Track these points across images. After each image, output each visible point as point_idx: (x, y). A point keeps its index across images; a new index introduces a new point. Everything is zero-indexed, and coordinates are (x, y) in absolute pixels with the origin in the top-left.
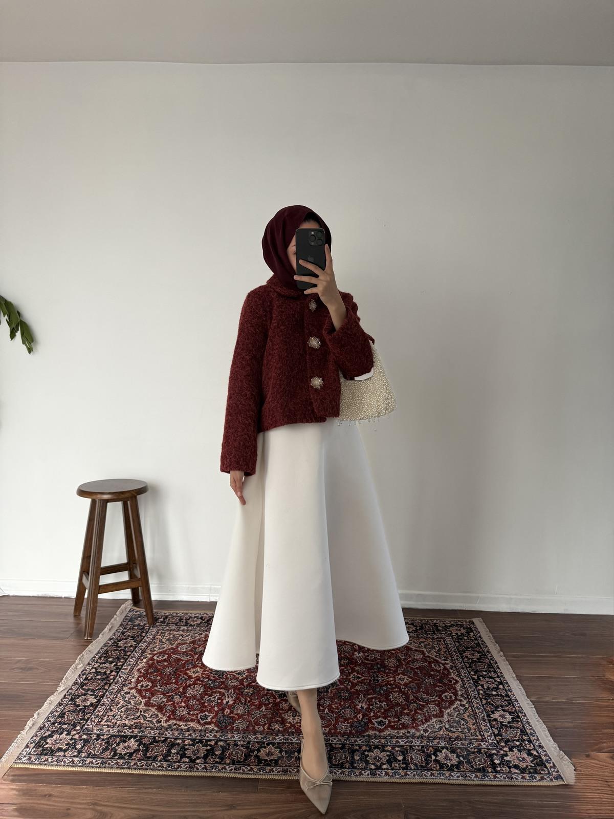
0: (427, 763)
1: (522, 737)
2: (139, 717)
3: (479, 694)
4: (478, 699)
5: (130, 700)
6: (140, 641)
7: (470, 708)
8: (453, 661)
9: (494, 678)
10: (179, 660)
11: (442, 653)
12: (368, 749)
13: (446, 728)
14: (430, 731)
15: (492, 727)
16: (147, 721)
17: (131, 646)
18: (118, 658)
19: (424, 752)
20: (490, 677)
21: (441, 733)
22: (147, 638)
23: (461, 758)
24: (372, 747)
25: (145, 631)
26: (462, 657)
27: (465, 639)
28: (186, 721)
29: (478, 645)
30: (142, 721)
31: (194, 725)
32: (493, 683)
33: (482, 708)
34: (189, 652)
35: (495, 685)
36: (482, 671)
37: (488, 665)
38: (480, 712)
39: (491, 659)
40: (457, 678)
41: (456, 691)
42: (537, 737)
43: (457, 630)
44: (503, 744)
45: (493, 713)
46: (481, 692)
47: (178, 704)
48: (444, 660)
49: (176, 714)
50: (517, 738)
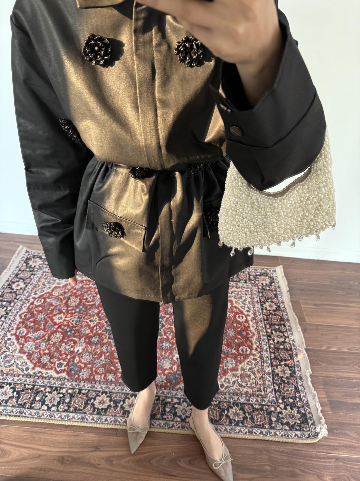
0: (220, 419)
1: (295, 394)
2: (13, 364)
3: (270, 347)
4: (269, 353)
5: (10, 347)
6: (29, 283)
7: (260, 362)
8: (254, 313)
9: (283, 332)
10: (51, 305)
11: (247, 304)
12: (178, 401)
13: (238, 382)
14: (226, 385)
15: (274, 383)
16: (19, 368)
17: (21, 289)
18: (10, 302)
19: (219, 408)
20: (281, 332)
21: (235, 387)
22: (34, 280)
23: (247, 414)
24: (182, 400)
25: (34, 273)
26: (262, 309)
27: (266, 290)
28: (46, 369)
29: (276, 296)
30: (15, 368)
31: (52, 373)
32: (282, 337)
33: (269, 362)
34: (61, 297)
35: (282, 340)
36: (275, 324)
37: (281, 318)
38: (267, 366)
39: (283, 311)
40: (254, 332)
41: (252, 344)
42: (306, 394)
43: (263, 279)
44: (280, 401)
45: (277, 368)
46: (272, 346)
47: (43, 350)
48: (248, 311)
49: (41, 362)
50: (292, 395)
